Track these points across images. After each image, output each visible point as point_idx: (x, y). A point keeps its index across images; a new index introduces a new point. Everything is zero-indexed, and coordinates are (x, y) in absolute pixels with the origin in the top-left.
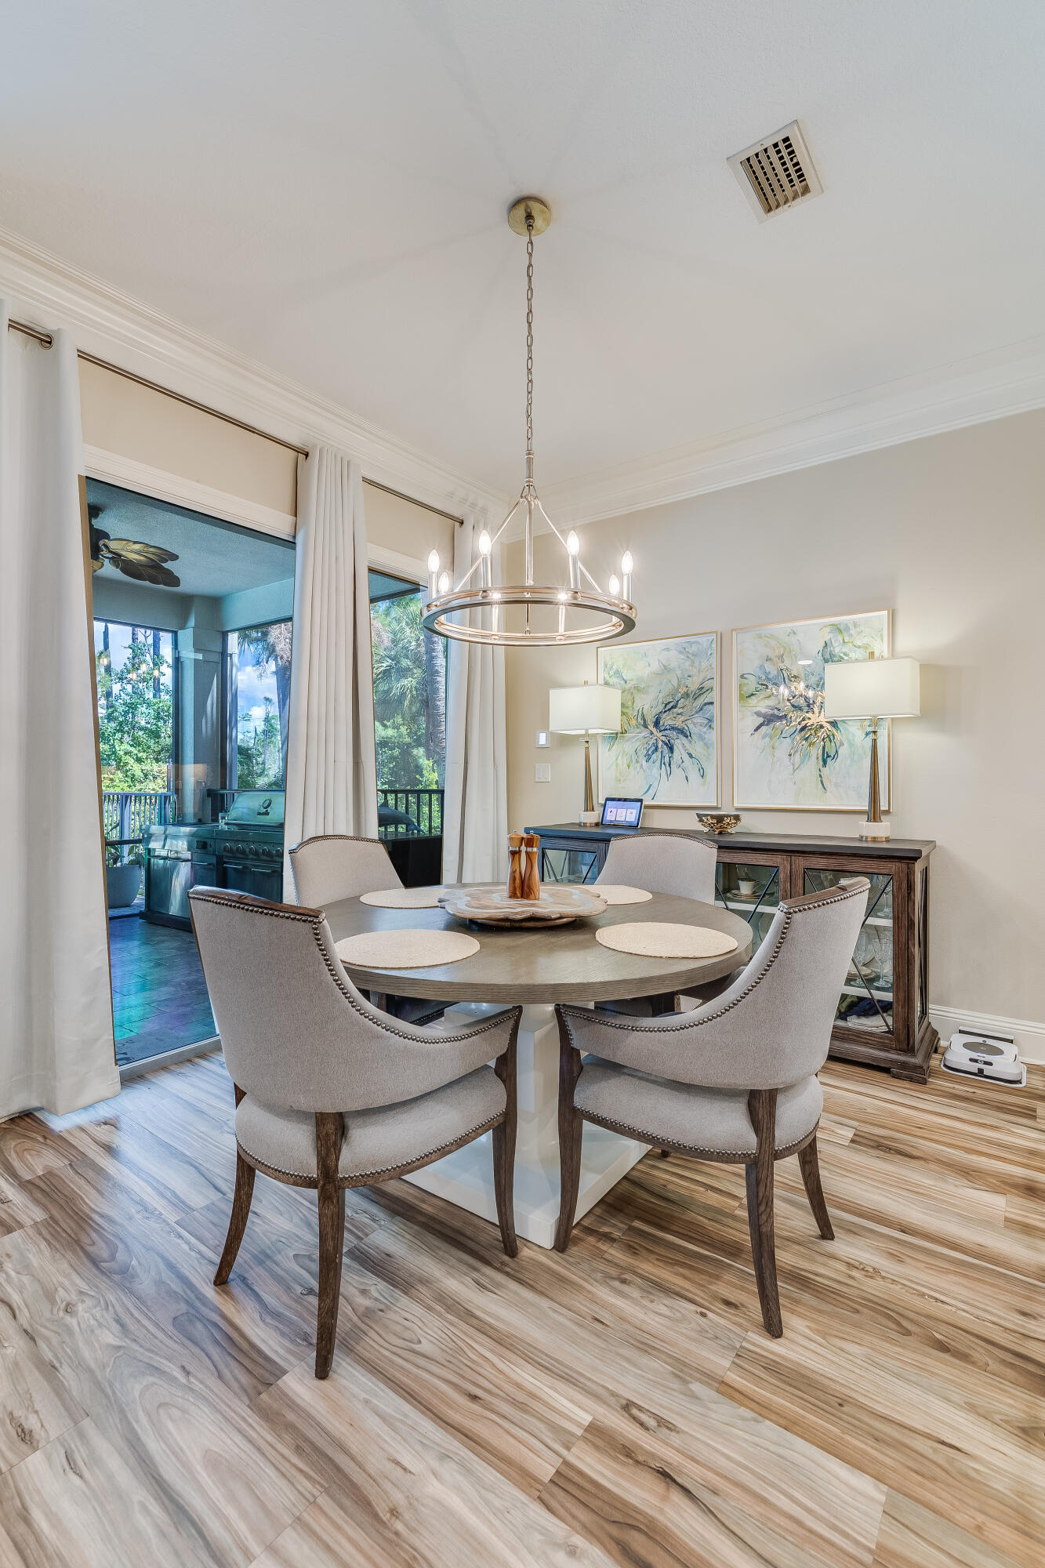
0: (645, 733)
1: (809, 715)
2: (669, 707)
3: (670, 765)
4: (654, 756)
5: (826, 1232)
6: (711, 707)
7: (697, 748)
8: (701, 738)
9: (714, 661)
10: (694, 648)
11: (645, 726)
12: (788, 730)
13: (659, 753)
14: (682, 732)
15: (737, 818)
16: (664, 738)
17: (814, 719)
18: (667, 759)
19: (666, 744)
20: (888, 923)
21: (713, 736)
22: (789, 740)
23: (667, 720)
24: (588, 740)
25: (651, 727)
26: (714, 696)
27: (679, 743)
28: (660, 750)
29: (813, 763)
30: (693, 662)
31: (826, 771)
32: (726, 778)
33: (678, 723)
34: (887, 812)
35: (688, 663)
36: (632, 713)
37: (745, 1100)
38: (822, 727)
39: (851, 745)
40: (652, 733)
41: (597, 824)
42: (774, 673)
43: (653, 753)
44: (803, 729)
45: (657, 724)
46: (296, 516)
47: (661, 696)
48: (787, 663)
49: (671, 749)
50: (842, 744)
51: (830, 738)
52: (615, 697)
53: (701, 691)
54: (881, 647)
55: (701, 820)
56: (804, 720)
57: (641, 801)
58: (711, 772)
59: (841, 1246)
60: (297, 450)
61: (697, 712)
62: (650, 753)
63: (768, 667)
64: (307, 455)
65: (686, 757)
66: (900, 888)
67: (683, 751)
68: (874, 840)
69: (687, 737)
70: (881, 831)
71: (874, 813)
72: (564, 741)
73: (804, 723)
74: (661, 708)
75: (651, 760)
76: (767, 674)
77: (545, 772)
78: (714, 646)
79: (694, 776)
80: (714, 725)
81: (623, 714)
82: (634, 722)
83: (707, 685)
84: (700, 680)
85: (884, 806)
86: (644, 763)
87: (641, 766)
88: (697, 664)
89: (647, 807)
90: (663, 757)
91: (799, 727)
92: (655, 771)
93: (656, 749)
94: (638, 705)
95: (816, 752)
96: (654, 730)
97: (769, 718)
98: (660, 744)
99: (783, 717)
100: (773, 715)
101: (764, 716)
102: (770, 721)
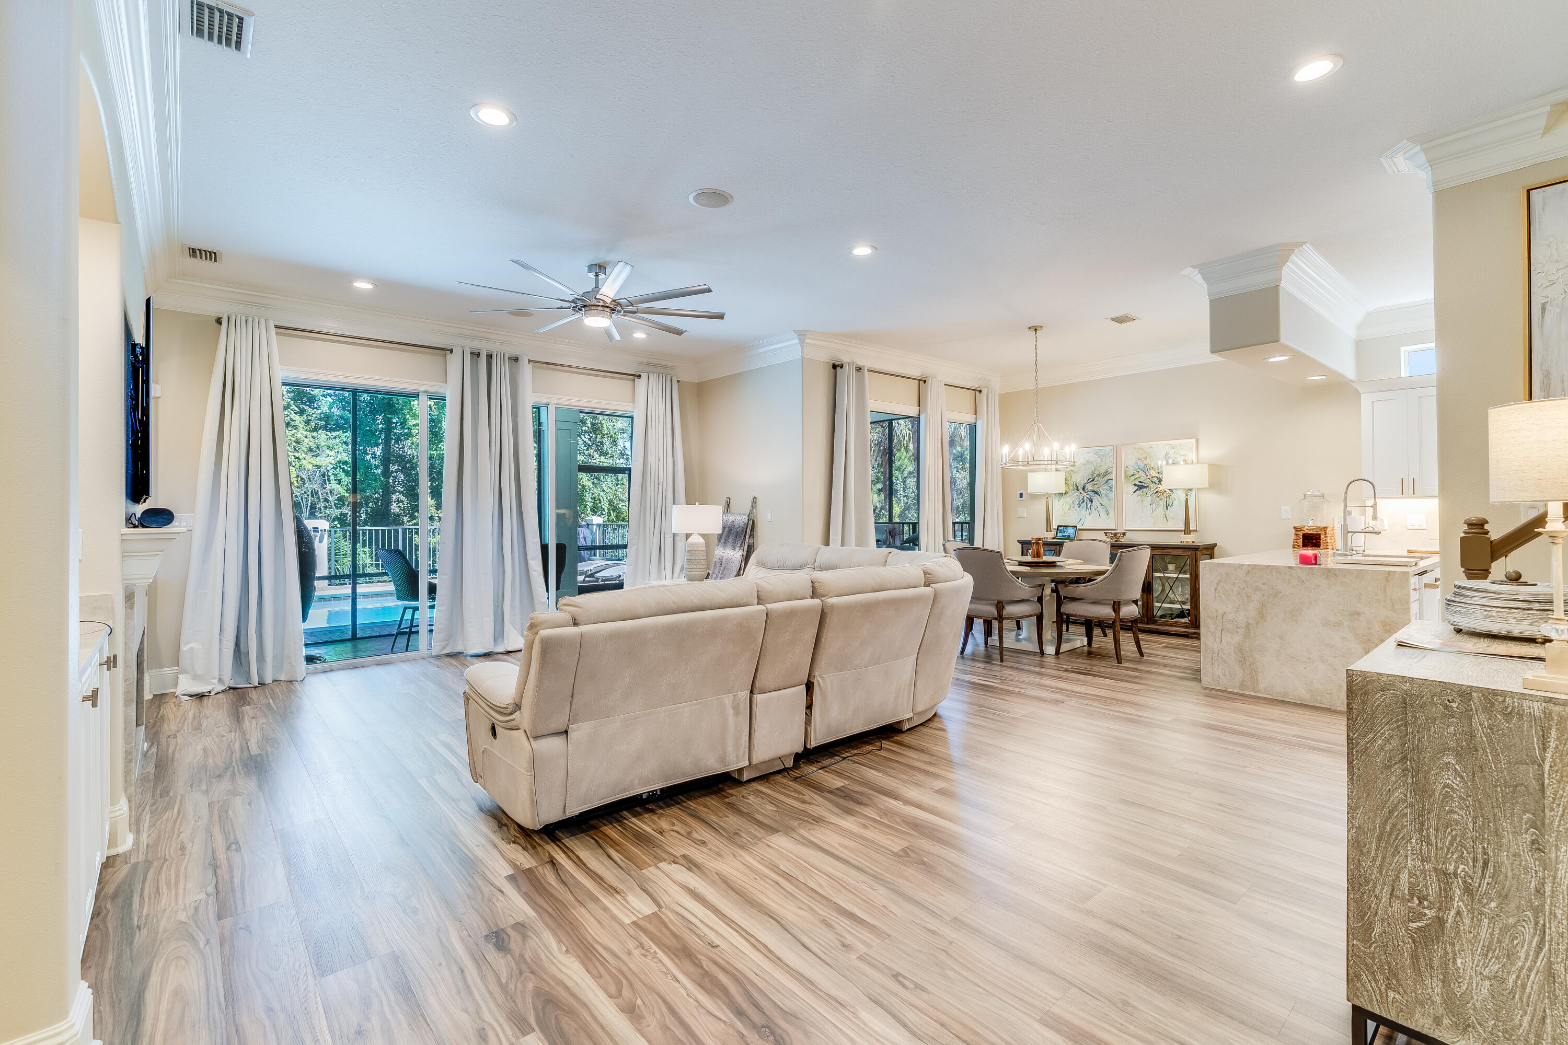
0: (1078, 493)
1: (1160, 486)
2: (1090, 481)
3: (1091, 509)
4: (1083, 504)
5: (1142, 654)
6: (1111, 481)
7: (1104, 500)
8: (1106, 495)
9: (1113, 459)
10: (1102, 453)
11: (1078, 490)
12: (1150, 493)
13: (1085, 503)
14: (1096, 493)
15: (1124, 534)
16: (1087, 496)
17: (1162, 488)
18: (1089, 506)
19: (1089, 499)
20: (1188, 576)
21: (1112, 495)
22: (1150, 498)
23: (1089, 487)
24: (1048, 496)
25: (1081, 491)
26: (1112, 476)
27: (1096, 499)
28: (1085, 502)
29: (1161, 508)
30: (1102, 459)
31: (1168, 512)
32: (1119, 514)
33: (1095, 489)
34: (1196, 531)
35: (1100, 460)
36: (1070, 483)
37: (1111, 607)
38: (1165, 491)
39: (1179, 500)
40: (1081, 494)
41: (1054, 538)
42: (1142, 466)
44: (1156, 493)
45: (1084, 489)
46: (919, 406)
47: (1086, 475)
48: (1148, 461)
49: (1092, 502)
50: (1175, 500)
51: (1169, 496)
52: (1062, 476)
53: (1106, 473)
54: (1192, 456)
55: (1106, 535)
56: (1157, 488)
57: (1076, 527)
58: (1112, 512)
59: (1145, 658)
60: (919, 380)
61: (1104, 484)
62: (1080, 503)
63: (1139, 462)
64: (925, 382)
65: (1099, 506)
66: (1192, 561)
67: (1097, 502)
68: (1187, 542)
69: (1099, 495)
70: (1189, 539)
71: (1187, 531)
72: (1035, 497)
73: (1157, 490)
74: (1086, 481)
75: (1081, 507)
76: (1139, 466)
77: (1023, 512)
78: (1112, 451)
79: (1103, 514)
80: (1113, 490)
81: (1066, 483)
82: (1071, 488)
83: (1109, 470)
84: (1106, 468)
85: (1192, 527)
86: (1077, 508)
87: (1076, 510)
88: (1104, 460)
89: (1079, 530)
90: (1087, 505)
91: (1155, 492)
92: (1083, 512)
93: (1084, 501)
94: (1074, 479)
95: (1163, 503)
96: (1082, 492)
97: (1140, 487)
98: (1085, 499)
99: (1147, 487)
100: (1142, 486)
101: (1138, 486)
102: (1141, 489)
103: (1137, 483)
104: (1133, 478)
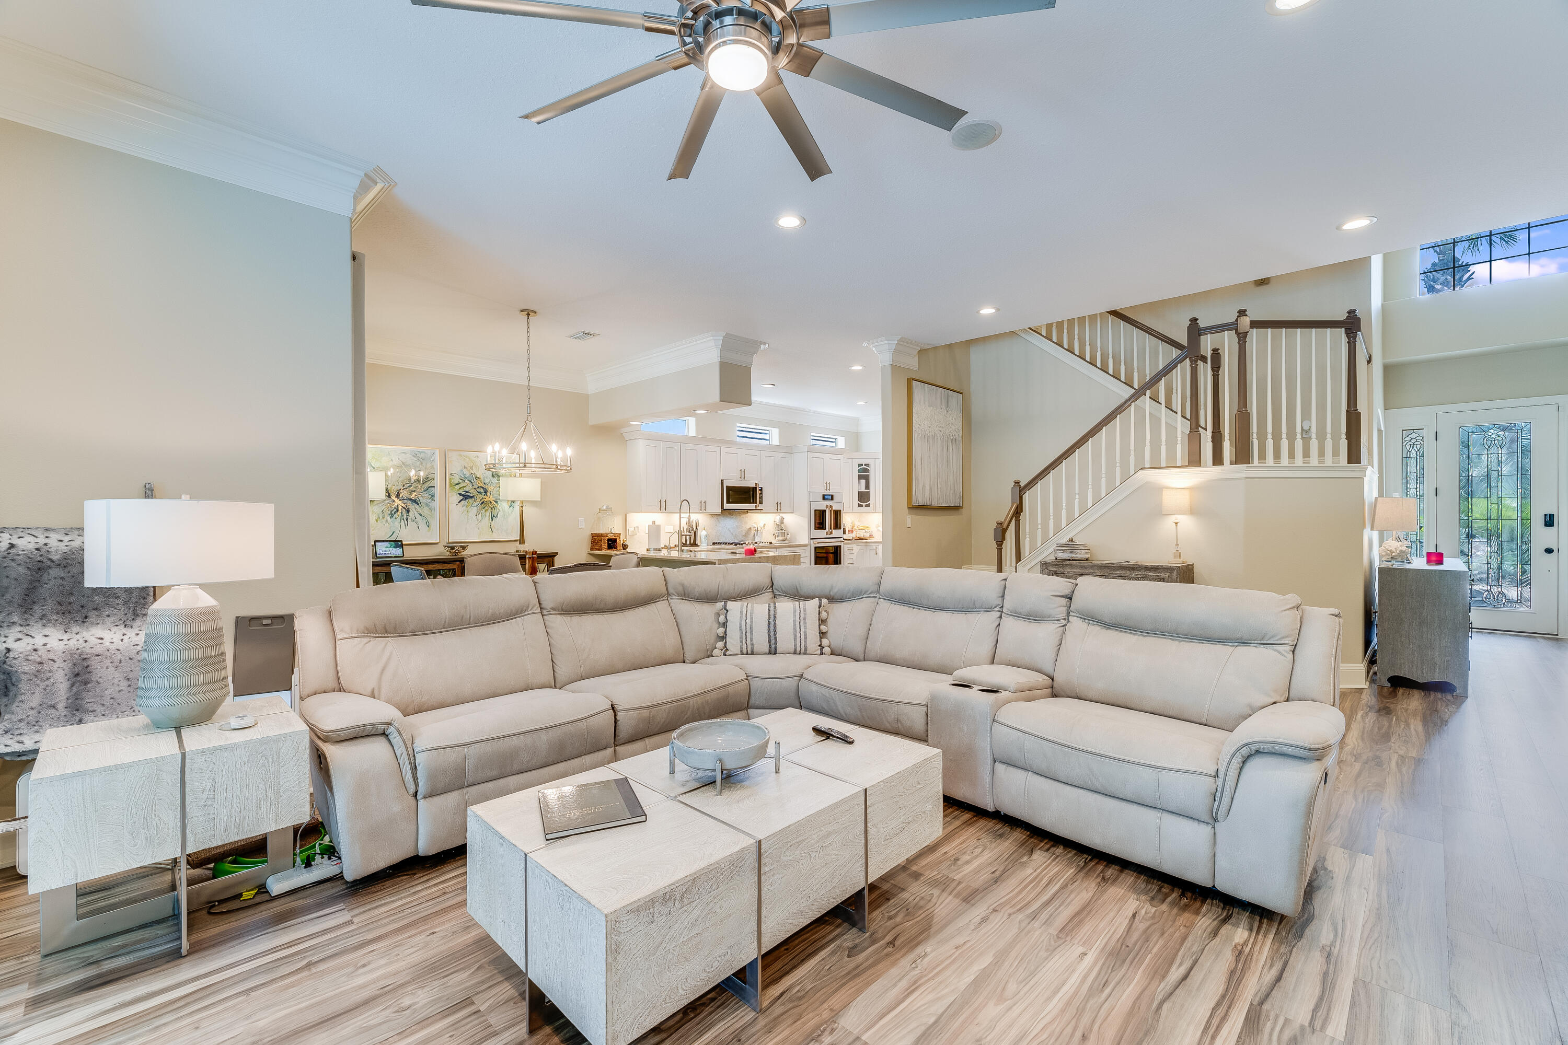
1: (485, 497)
2: (406, 486)
3: (407, 520)
6: (433, 488)
7: (425, 511)
9: (435, 464)
10: (424, 455)
11: (389, 496)
12: (475, 503)
13: (399, 513)
14: (415, 501)
16: (403, 505)
17: (487, 499)
18: (405, 517)
19: (404, 508)
21: (433, 504)
22: (475, 508)
23: (404, 494)
25: (394, 497)
26: (434, 483)
27: (413, 508)
28: (400, 511)
29: (487, 519)
30: (421, 463)
31: (493, 523)
32: (443, 526)
33: (413, 496)
35: (418, 463)
38: (491, 502)
39: (503, 511)
40: (394, 501)
42: (468, 475)
43: (395, 513)
44: (482, 503)
45: (397, 496)
47: (401, 479)
48: (474, 471)
49: (408, 511)
50: (499, 511)
51: (494, 508)
53: (427, 480)
56: (483, 499)
58: (434, 524)
61: (424, 491)
62: (393, 512)
63: (465, 471)
65: (418, 516)
67: (415, 512)
69: (418, 504)
71: (526, 541)
73: (482, 500)
74: (401, 487)
75: (394, 517)
76: (464, 475)
78: (435, 456)
79: (423, 526)
80: (435, 499)
83: (430, 476)
84: (427, 473)
86: (390, 519)
87: (387, 520)
88: (424, 464)
90: (403, 515)
91: (479, 502)
92: (397, 523)
93: (397, 511)
95: (488, 514)
96: (396, 499)
97: (466, 497)
98: (400, 508)
99: (473, 497)
100: (467, 495)
101: (463, 495)
102: (466, 499)
103: (463, 493)
104: (458, 487)
